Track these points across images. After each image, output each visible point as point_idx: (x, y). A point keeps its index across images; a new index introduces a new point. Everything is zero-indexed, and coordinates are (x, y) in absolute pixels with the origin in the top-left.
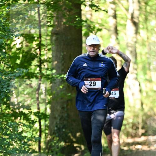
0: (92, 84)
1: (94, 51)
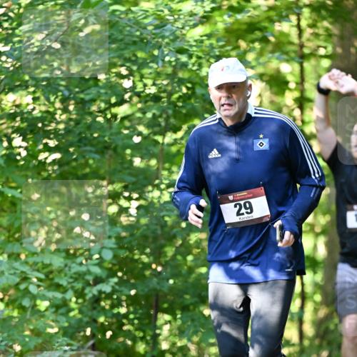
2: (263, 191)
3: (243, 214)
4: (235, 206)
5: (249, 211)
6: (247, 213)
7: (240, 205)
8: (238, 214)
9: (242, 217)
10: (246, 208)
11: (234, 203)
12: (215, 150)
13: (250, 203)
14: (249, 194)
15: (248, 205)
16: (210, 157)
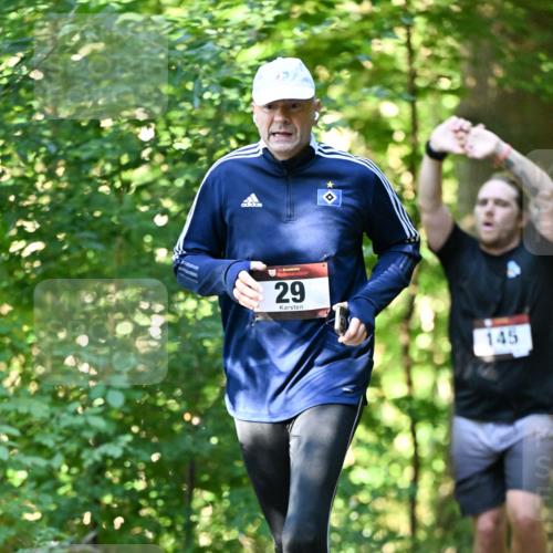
0: (289, 295)
1: (288, 131)
2: (326, 269)
3: (287, 301)
4: (277, 287)
5: (298, 297)
6: (295, 300)
7: (285, 286)
8: (280, 299)
9: (284, 305)
10: (294, 292)
11: (276, 282)
12: (253, 195)
13: (301, 285)
14: (301, 270)
15: (297, 288)
16: (244, 205)
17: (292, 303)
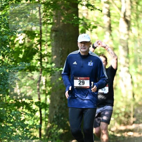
1: (85, 48)
2: (89, 79)
3: (81, 84)
4: (79, 81)
5: (83, 84)
6: (82, 84)
7: (81, 81)
8: (79, 84)
9: (80, 85)
10: (82, 83)
11: (79, 80)
12: (75, 62)
13: (84, 82)
14: (84, 78)
15: (83, 82)
16: (73, 64)
17: (82, 85)
